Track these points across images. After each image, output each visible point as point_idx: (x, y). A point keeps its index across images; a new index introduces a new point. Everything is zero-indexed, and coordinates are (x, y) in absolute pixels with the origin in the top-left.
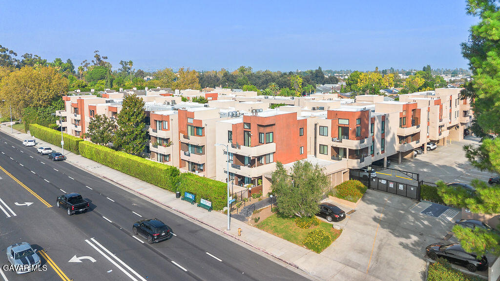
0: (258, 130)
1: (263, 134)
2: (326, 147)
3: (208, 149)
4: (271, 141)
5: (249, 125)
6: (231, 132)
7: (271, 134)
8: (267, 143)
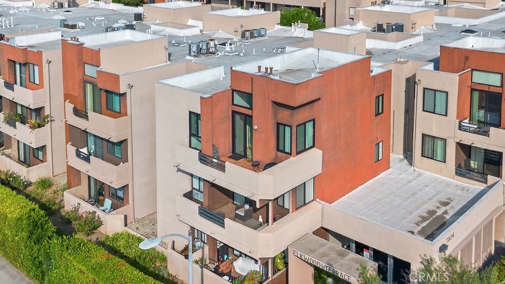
0: (275, 115)
1: (288, 129)
2: (440, 144)
3: (135, 150)
4: (309, 143)
5: (248, 97)
6: (198, 116)
7: (309, 126)
8: (298, 153)
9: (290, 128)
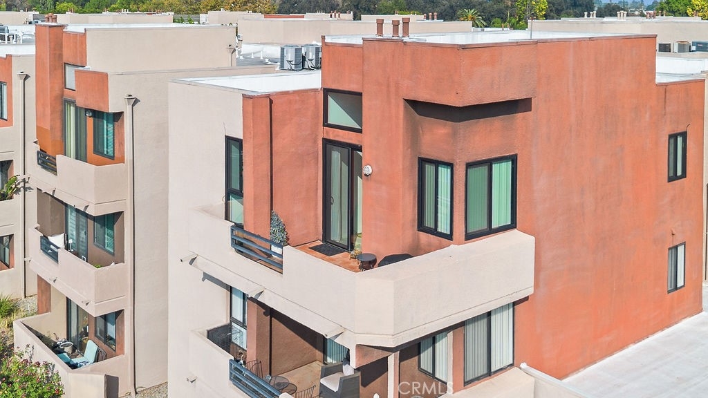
1: (444, 173)
4: (501, 216)
5: (353, 101)
6: (239, 143)
7: (502, 172)
8: (469, 237)
9: (449, 170)
